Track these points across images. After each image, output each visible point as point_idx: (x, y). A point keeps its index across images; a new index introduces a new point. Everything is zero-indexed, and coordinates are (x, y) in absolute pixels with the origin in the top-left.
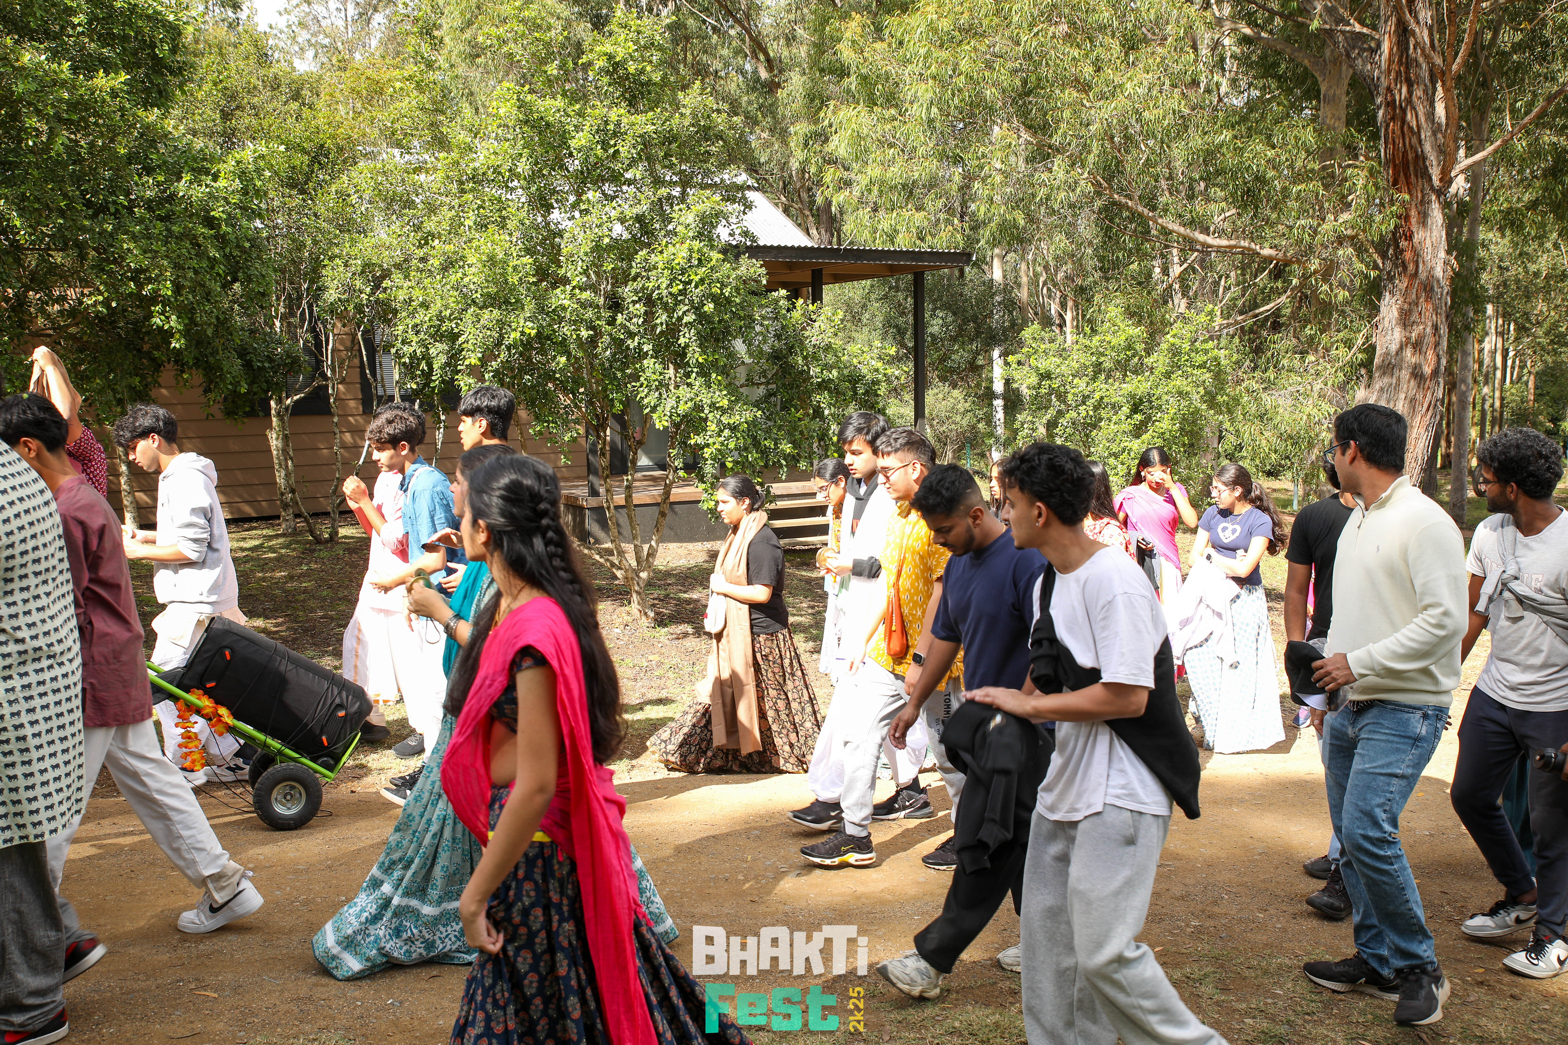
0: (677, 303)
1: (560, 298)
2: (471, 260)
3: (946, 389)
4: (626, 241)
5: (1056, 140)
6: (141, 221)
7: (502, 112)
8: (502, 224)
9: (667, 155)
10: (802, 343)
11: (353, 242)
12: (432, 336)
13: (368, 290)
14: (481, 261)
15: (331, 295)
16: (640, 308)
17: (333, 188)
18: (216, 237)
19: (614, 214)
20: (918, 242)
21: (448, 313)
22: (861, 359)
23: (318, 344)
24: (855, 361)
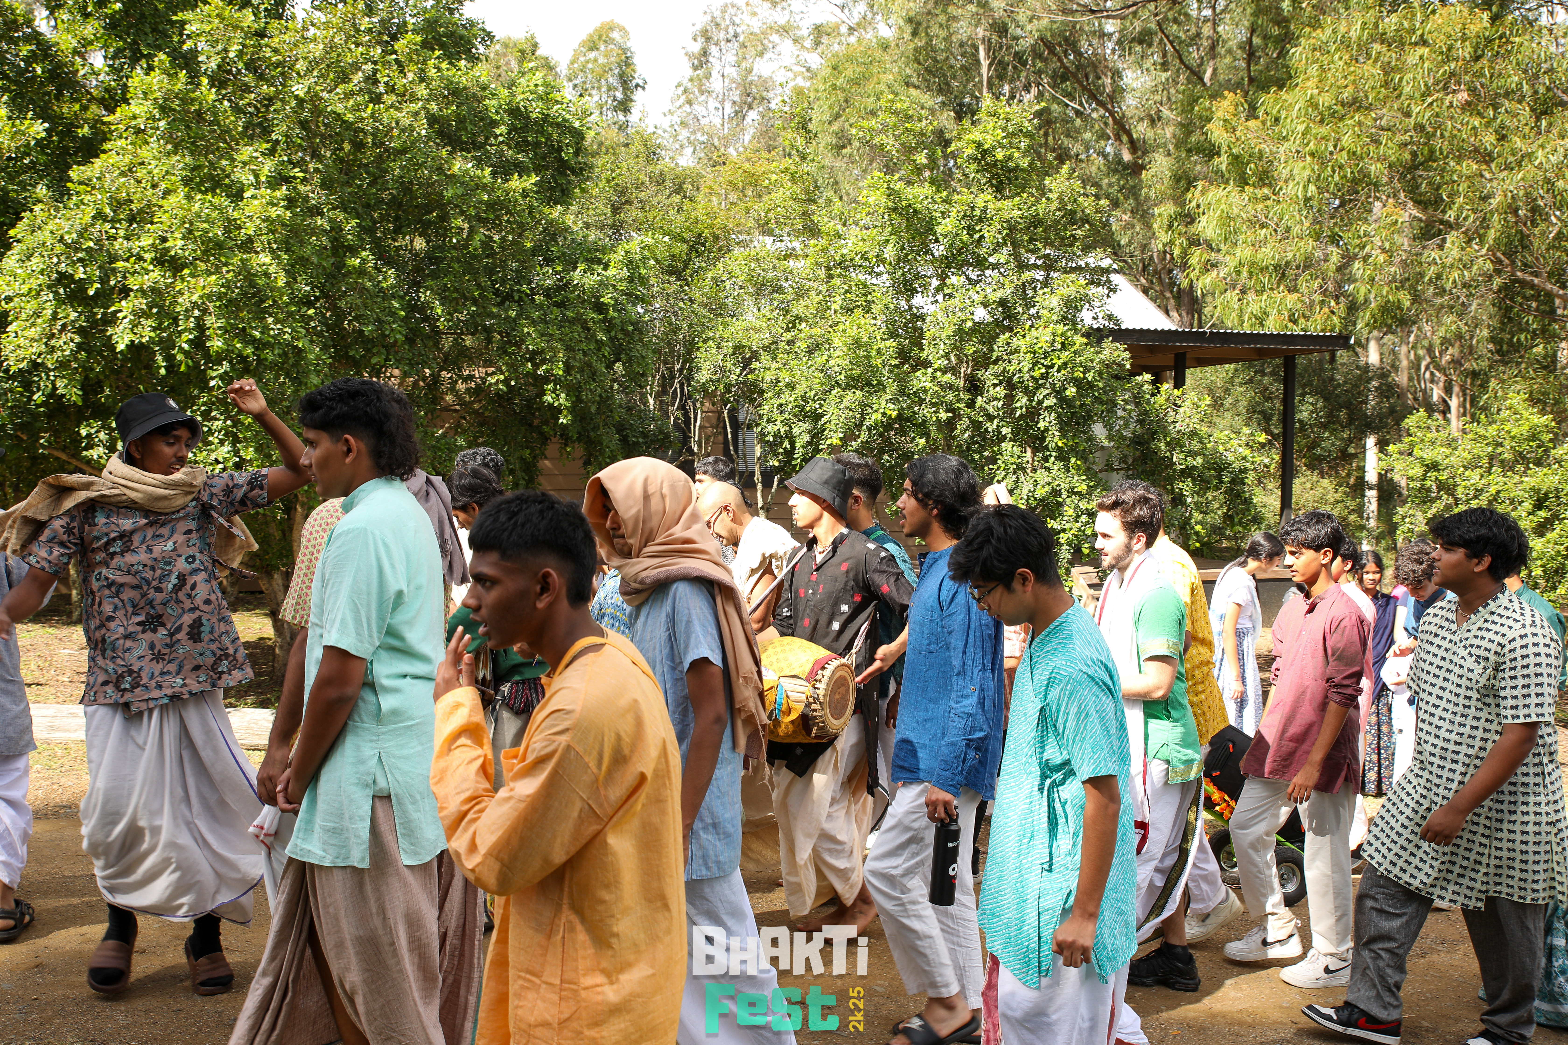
0: (1038, 387)
1: (922, 380)
2: (837, 342)
3: (1315, 478)
4: (987, 325)
5: (1451, 215)
6: (540, 307)
7: (871, 200)
8: (868, 310)
9: (1031, 240)
10: (1165, 428)
11: (726, 325)
12: (795, 416)
13: (738, 371)
14: (845, 344)
15: (703, 376)
16: (1001, 391)
17: (710, 275)
18: (604, 321)
19: (977, 298)
20: (1290, 325)
21: (812, 394)
22: (1228, 446)
23: (687, 421)
24: (1221, 448)
